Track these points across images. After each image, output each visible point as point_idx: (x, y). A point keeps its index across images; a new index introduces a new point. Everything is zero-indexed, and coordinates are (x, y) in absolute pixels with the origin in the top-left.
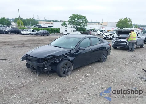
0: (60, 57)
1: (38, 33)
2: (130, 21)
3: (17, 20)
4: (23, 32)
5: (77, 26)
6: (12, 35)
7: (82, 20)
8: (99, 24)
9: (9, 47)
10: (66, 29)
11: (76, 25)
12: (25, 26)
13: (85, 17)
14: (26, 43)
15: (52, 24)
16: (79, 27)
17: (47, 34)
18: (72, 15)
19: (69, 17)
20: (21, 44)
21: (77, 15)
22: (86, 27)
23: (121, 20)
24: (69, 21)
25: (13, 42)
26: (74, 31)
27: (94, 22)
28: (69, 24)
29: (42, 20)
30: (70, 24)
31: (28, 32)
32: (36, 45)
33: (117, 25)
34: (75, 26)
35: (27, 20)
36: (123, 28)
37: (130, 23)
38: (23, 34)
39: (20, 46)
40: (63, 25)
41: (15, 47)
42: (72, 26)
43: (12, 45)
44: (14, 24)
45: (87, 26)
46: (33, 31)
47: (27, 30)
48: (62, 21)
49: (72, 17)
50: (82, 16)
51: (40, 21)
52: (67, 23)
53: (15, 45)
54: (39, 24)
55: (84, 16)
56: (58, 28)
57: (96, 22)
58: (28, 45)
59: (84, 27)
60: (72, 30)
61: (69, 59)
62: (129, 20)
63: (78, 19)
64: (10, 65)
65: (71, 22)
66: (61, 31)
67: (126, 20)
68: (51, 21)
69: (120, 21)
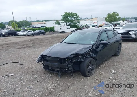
0: (83, 54)
1: (34, 33)
2: (118, 15)
3: (11, 23)
4: (20, 33)
5: (70, 24)
6: (9, 37)
7: (74, 18)
8: (89, 20)
9: (12, 49)
10: (61, 27)
11: (69, 22)
12: (20, 28)
13: (77, 14)
14: (27, 43)
15: (45, 24)
16: (72, 24)
17: (43, 33)
18: (64, 14)
19: (62, 16)
20: (23, 45)
21: (69, 13)
22: (78, 24)
23: (109, 14)
24: (62, 19)
25: (14, 43)
26: (68, 28)
27: (83, 19)
28: (62, 22)
29: (35, 21)
30: (64, 22)
31: (25, 33)
32: (38, 44)
33: (106, 19)
34: (68, 24)
35: (21, 22)
36: (112, 22)
37: (118, 17)
38: (20, 35)
39: (22, 47)
40: (56, 24)
41: (18, 49)
42: (65, 23)
43: (14, 47)
44: (9, 27)
45: (79, 22)
46: (29, 32)
47: (23, 31)
48: (55, 20)
49: (64, 15)
50: (74, 14)
51: (33, 22)
52: (60, 22)
53: (17, 46)
54: (32, 25)
55: (75, 14)
56: (52, 27)
57: (85, 19)
58: (30, 45)
59: (76, 23)
60: (66, 28)
61: (92, 56)
62: (116, 13)
63: (70, 17)
64: (21, 68)
65: (64, 20)
66: (56, 29)
67: (114, 14)
68: (43, 21)
69: (109, 16)
